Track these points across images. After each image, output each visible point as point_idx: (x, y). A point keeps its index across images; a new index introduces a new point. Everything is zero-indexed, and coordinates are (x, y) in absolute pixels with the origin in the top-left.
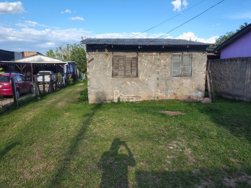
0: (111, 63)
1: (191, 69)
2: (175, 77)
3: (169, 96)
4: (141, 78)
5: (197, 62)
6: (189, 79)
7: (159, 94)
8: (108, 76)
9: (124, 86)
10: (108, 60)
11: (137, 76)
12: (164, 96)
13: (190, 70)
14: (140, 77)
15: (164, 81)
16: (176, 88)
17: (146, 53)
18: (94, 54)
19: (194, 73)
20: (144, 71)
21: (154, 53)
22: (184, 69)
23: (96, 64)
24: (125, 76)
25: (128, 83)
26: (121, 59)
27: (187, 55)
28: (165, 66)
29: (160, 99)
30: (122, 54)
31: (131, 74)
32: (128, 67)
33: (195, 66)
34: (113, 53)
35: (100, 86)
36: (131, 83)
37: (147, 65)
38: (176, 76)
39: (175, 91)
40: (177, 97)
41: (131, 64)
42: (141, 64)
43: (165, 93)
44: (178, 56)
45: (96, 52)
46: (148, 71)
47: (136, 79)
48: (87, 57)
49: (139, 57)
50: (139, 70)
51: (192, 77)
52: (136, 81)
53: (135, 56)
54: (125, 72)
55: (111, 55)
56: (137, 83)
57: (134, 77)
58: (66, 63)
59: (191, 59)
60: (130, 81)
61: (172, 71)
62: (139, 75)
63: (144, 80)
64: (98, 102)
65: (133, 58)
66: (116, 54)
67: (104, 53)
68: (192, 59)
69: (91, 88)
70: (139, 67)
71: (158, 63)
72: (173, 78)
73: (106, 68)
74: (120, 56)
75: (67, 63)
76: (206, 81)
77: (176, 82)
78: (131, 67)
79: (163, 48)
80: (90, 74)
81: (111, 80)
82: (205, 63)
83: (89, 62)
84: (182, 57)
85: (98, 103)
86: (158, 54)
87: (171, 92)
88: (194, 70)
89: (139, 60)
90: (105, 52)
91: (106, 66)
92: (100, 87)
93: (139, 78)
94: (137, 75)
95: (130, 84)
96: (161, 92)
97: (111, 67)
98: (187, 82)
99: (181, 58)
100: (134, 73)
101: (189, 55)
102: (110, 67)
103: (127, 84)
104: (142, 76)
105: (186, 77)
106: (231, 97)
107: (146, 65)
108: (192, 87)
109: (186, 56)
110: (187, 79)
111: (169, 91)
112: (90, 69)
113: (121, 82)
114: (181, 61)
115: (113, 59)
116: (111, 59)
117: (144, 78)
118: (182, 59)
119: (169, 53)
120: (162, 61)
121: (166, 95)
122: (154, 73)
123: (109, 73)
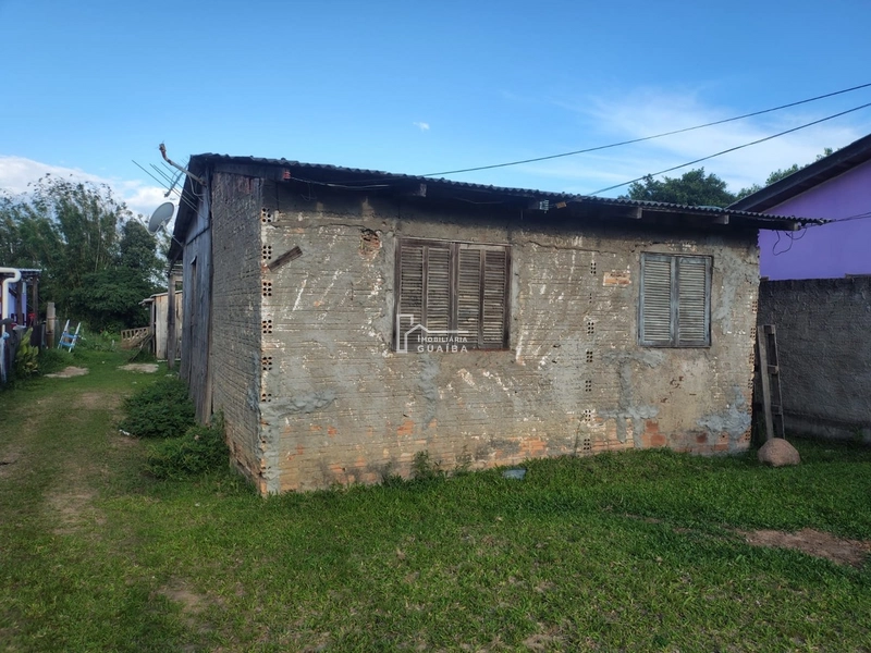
0: (390, 275)
1: (707, 316)
2: (654, 352)
3: (630, 434)
4: (523, 351)
5: (728, 291)
6: (703, 358)
7: (595, 428)
8: (372, 342)
9: (447, 394)
10: (376, 262)
11: (505, 344)
12: (613, 436)
13: (707, 322)
14: (519, 350)
15: (612, 369)
16: (655, 397)
17: (543, 238)
18: (303, 225)
19: (720, 332)
20: (532, 322)
21: (578, 241)
22: (684, 314)
23: (312, 276)
25: (467, 378)
26: (435, 256)
27: (694, 256)
28: (617, 299)
29: (597, 449)
30: (442, 233)
31: (481, 330)
32: (467, 298)
33: (720, 304)
34: (399, 227)
35: (329, 396)
36: (478, 378)
37: (547, 293)
38: (658, 346)
39: (654, 412)
40: (661, 439)
41: (482, 284)
42: (523, 287)
43: (617, 420)
44: (663, 259)
45: (314, 211)
46: (549, 322)
47: (501, 356)
48: (264, 240)
49: (516, 255)
50: (513, 313)
51: (712, 350)
52: (500, 369)
53: (499, 248)
54: (453, 325)
55: (391, 234)
56: (505, 376)
57: (491, 347)
58: (12, 275)
59: (708, 275)
60: (474, 368)
61: (643, 321)
62: (512, 336)
63: (533, 364)
64: (315, 483)
65: (492, 257)
66: (413, 229)
67: (358, 221)
68: (711, 273)
69: (281, 407)
70: (514, 303)
71: (590, 283)
72: (646, 352)
73: (362, 300)
74: (433, 244)
75: (18, 277)
76: (757, 368)
77: (657, 371)
78: (482, 297)
80: (278, 328)
81: (388, 362)
82: (753, 295)
83: (278, 263)
84: (677, 265)
85: (313, 489)
86: (593, 243)
87: (637, 417)
88: (719, 322)
89: (515, 268)
90: (360, 215)
91: (365, 288)
92: (329, 403)
93: (514, 351)
94: (506, 337)
95: (471, 383)
96: (600, 420)
97: (390, 297)
98: (693, 369)
99: (673, 270)
100: (494, 330)
101: (703, 257)
102: (381, 297)
103: (458, 384)
104: (525, 345)
105: (691, 352)
107: (543, 291)
108: (713, 393)
109: (693, 262)
110: (694, 359)
111: (632, 411)
112: (276, 304)
113: (432, 372)
114: (673, 280)
115: (397, 254)
116: (391, 257)
117: (536, 353)
118: (677, 273)
119: (631, 244)
120: (607, 277)
121: (621, 429)
122: (574, 328)
123: (376, 328)
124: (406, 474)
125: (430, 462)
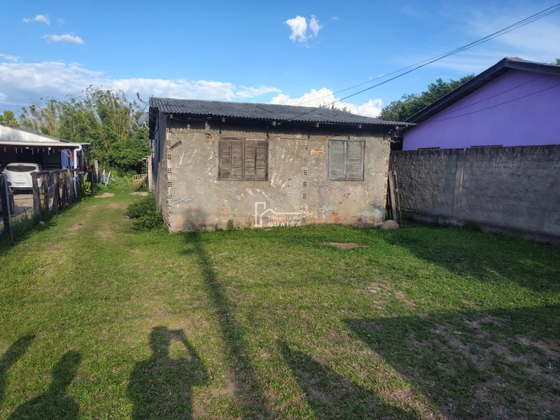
0: (217, 151)
1: (362, 167)
2: (336, 182)
3: (324, 217)
4: (274, 181)
5: (373, 156)
6: (360, 185)
7: (307, 213)
8: (210, 177)
9: (241, 197)
10: (211, 146)
11: (266, 178)
12: (316, 217)
13: (362, 170)
14: (272, 181)
15: (315, 189)
16: (336, 202)
17: (283, 135)
18: (182, 133)
19: (368, 174)
20: (278, 169)
21: (299, 136)
22: (351, 167)
23: (186, 152)
24: (243, 178)
25: (250, 192)
26: (235, 144)
27: (356, 141)
28: (317, 160)
29: (308, 223)
30: (238, 134)
31: (256, 173)
32: (250, 161)
33: (369, 162)
34: (220, 133)
35: (194, 197)
36: (254, 192)
37: (285, 158)
38: (338, 180)
39: (335, 208)
40: (339, 219)
41: (256, 154)
42: (274, 155)
43: (318, 211)
44: (340, 143)
45: (186, 128)
46: (286, 170)
47: (265, 183)
48: (168, 138)
49: (270, 142)
50: (269, 166)
51: (364, 182)
52: (264, 188)
53: (263, 140)
54: (244, 171)
55: (216, 136)
56: (266, 191)
57: (260, 180)
58: (78, 147)
59: (363, 149)
60: (253, 188)
61: (330, 169)
62: (269, 175)
63: (279, 187)
64: (189, 229)
65: (260, 143)
66: (226, 133)
67: (202, 130)
68: (364, 148)
69: (175, 201)
70: (270, 161)
71: (304, 154)
72: (332, 183)
73: (206, 160)
74: (234, 139)
75: (80, 148)
76: (389, 190)
77: (337, 190)
78: (256, 160)
79: (318, 126)
80: (174, 171)
81: (217, 185)
82: (387, 158)
83: (173, 147)
84: (347, 145)
85: (188, 231)
86: (306, 137)
87: (327, 210)
88: (369, 170)
89: (270, 148)
90: (204, 128)
91: (208, 156)
92: (194, 199)
93: (270, 182)
94: (267, 175)
95: (252, 194)
96: (310, 210)
97: (217, 160)
98: (355, 191)
99: (346, 147)
100: (261, 173)
101: (360, 141)
102: (214, 160)
103: (246, 194)
104: (275, 179)
105: (354, 183)
106: (430, 220)
107: (283, 157)
108: (365, 201)
109: (355, 143)
110: (356, 185)
111: (325, 207)
112: (173, 163)
113: (235, 189)
114: (345, 151)
115: (220, 143)
116: (217, 144)
117: (280, 182)
118: (347, 149)
119: (325, 137)
120: (313, 151)
121: (320, 214)
122: (298, 172)
123: (212, 172)
124: (225, 228)
125: (235, 224)
